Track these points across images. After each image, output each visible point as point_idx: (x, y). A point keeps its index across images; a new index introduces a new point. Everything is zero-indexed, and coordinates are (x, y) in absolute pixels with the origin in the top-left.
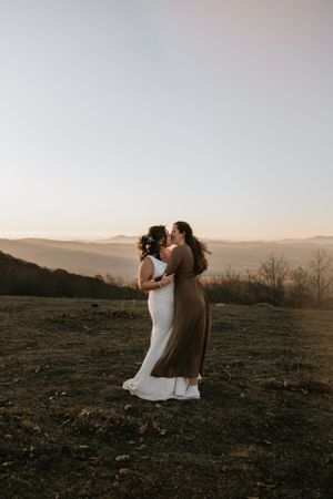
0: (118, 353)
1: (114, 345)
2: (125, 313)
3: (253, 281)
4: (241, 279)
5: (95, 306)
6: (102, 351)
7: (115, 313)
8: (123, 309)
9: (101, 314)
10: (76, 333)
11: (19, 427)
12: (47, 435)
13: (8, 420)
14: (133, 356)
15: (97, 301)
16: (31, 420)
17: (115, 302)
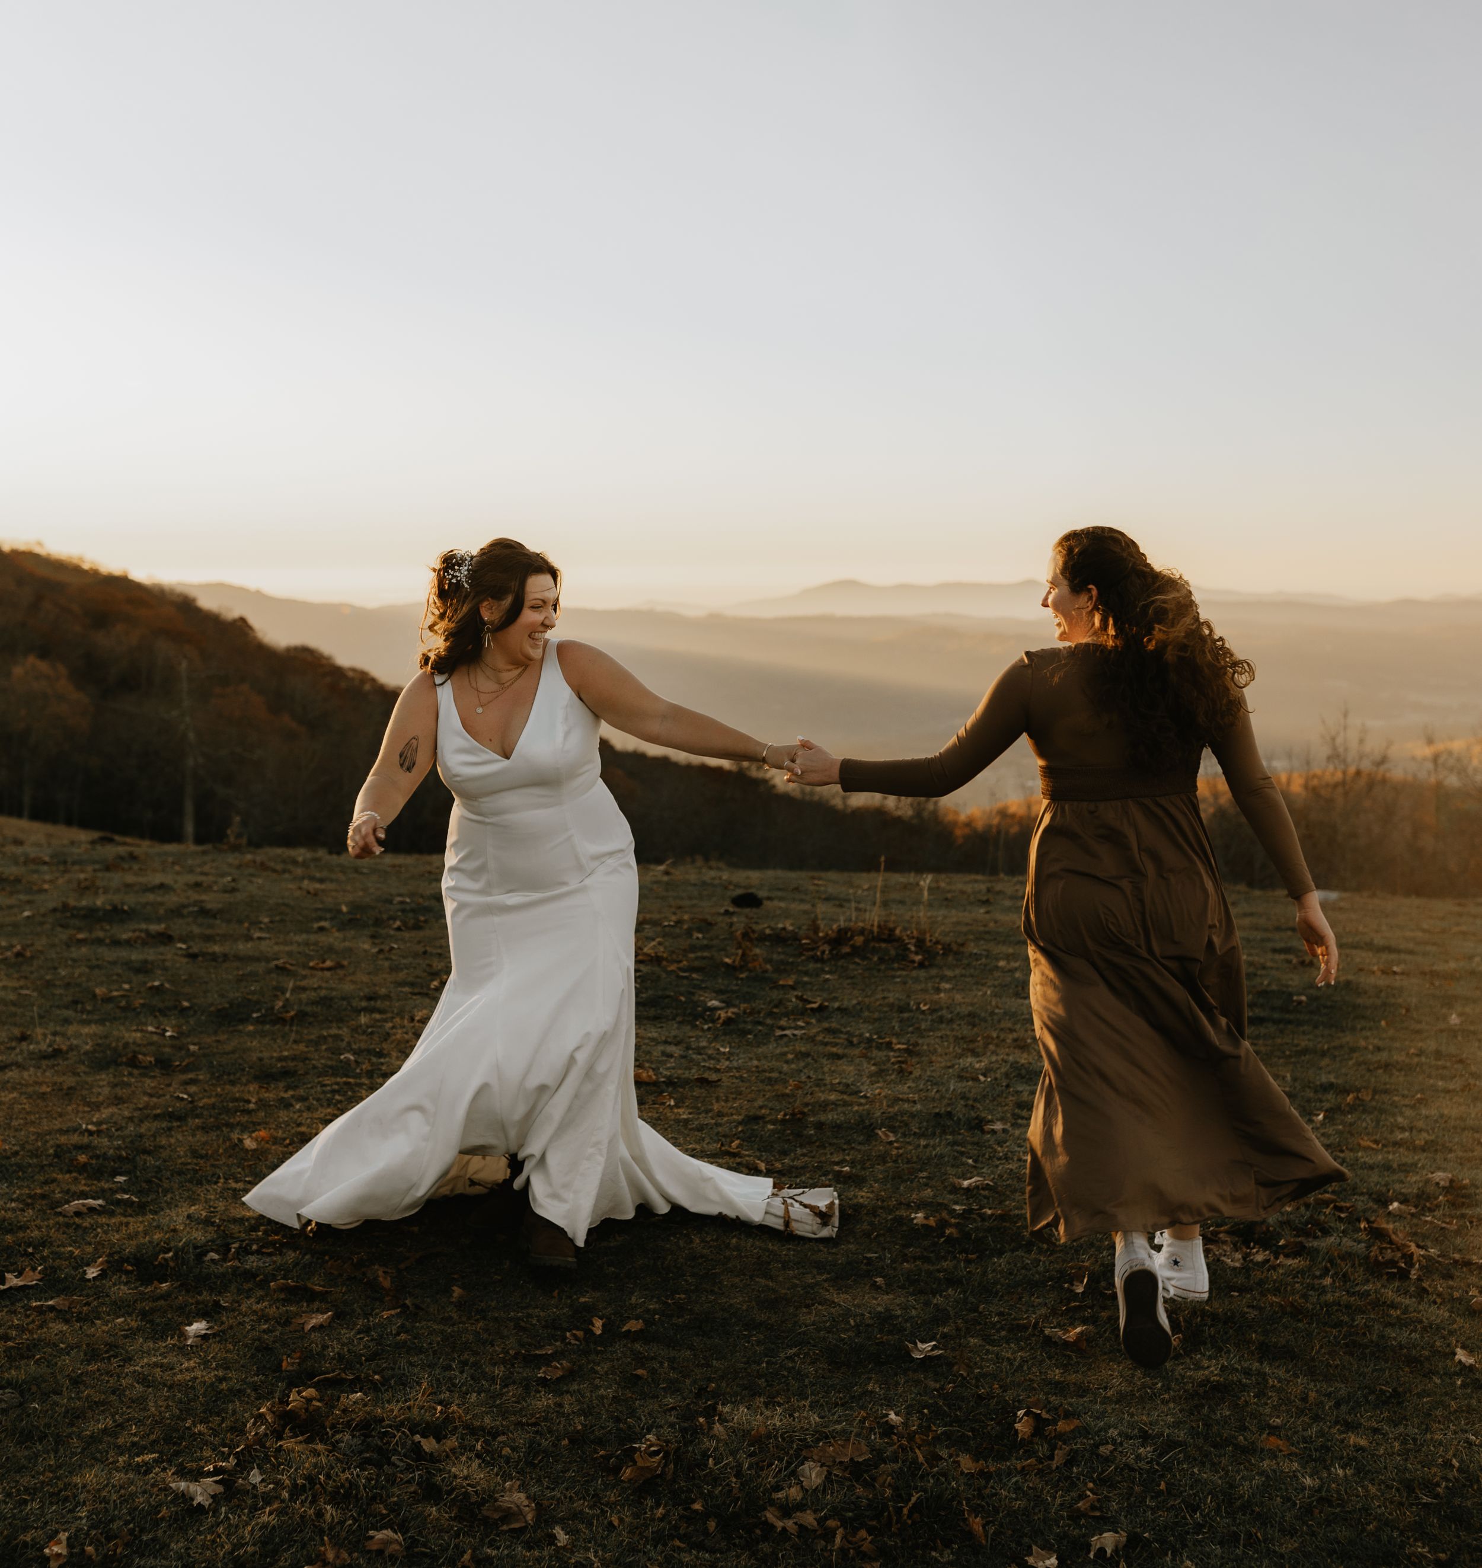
0: (866, 1128)
1: (847, 1089)
2: (886, 935)
3: (1453, 781)
4: (1397, 773)
5: (748, 900)
6: (796, 1120)
7: (841, 937)
8: (874, 917)
9: (779, 939)
10: (673, 1030)
11: (431, 1492)
12: (562, 1537)
13: (382, 1457)
14: (940, 1146)
15: (753, 878)
16: (489, 1458)
17: (832, 882)
